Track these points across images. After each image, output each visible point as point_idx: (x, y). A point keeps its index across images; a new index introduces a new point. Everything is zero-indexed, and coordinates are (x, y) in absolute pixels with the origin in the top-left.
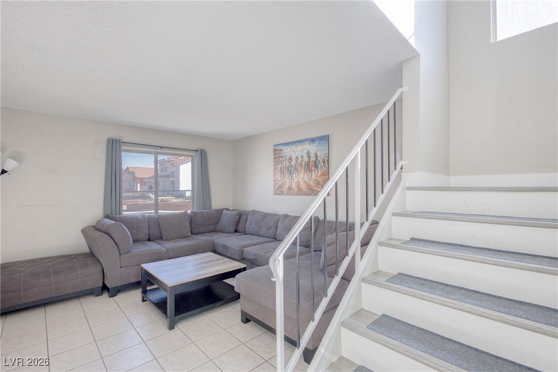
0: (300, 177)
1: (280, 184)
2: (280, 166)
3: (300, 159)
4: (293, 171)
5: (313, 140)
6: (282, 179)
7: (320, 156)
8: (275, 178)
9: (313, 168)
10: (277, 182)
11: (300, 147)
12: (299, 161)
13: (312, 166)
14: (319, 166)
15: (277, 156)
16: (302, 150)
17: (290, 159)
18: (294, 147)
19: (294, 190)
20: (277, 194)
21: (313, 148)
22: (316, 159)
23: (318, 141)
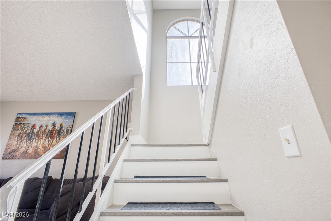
0: (39, 142)
1: (13, 148)
2: (19, 132)
3: (44, 128)
4: (33, 137)
5: (61, 114)
6: (17, 144)
7: (65, 127)
8: (10, 142)
9: (56, 136)
10: (11, 147)
11: (47, 118)
12: (42, 129)
13: (55, 134)
14: (62, 134)
15: (19, 123)
16: (49, 121)
17: (34, 126)
18: (41, 118)
19: (29, 154)
20: (6, 159)
21: (59, 121)
22: (61, 129)
23: (66, 116)
